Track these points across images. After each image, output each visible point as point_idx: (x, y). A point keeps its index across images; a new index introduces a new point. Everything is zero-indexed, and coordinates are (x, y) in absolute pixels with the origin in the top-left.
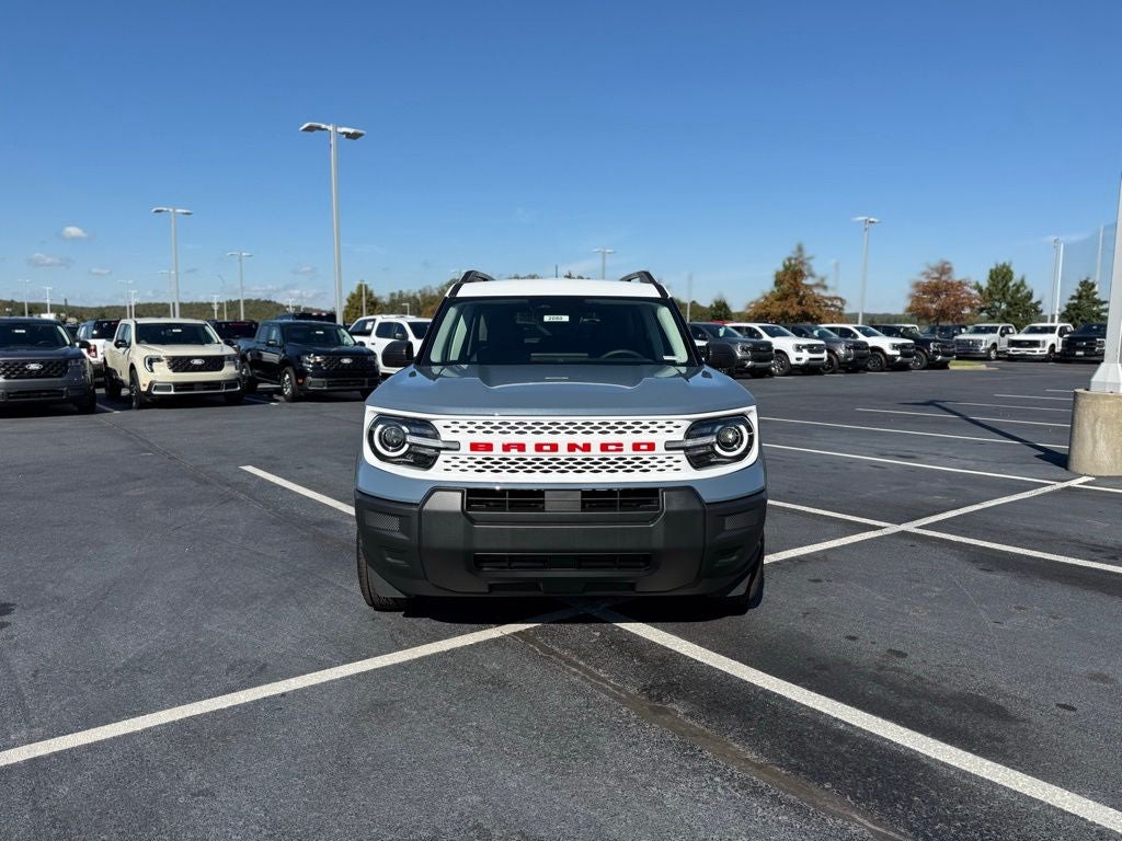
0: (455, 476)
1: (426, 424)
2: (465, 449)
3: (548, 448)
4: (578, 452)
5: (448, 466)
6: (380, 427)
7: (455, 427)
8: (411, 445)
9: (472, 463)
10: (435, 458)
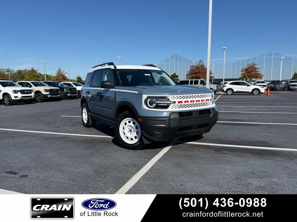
0: (174, 110)
1: (165, 98)
2: (177, 103)
3: (192, 101)
4: (198, 102)
5: (172, 107)
6: (149, 100)
7: (174, 98)
8: (157, 104)
9: (178, 106)
10: (169, 106)
